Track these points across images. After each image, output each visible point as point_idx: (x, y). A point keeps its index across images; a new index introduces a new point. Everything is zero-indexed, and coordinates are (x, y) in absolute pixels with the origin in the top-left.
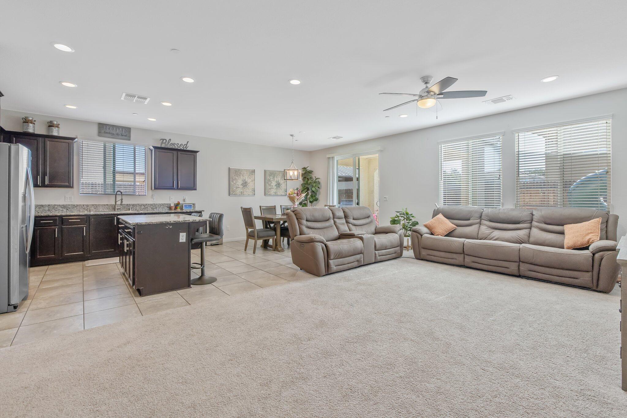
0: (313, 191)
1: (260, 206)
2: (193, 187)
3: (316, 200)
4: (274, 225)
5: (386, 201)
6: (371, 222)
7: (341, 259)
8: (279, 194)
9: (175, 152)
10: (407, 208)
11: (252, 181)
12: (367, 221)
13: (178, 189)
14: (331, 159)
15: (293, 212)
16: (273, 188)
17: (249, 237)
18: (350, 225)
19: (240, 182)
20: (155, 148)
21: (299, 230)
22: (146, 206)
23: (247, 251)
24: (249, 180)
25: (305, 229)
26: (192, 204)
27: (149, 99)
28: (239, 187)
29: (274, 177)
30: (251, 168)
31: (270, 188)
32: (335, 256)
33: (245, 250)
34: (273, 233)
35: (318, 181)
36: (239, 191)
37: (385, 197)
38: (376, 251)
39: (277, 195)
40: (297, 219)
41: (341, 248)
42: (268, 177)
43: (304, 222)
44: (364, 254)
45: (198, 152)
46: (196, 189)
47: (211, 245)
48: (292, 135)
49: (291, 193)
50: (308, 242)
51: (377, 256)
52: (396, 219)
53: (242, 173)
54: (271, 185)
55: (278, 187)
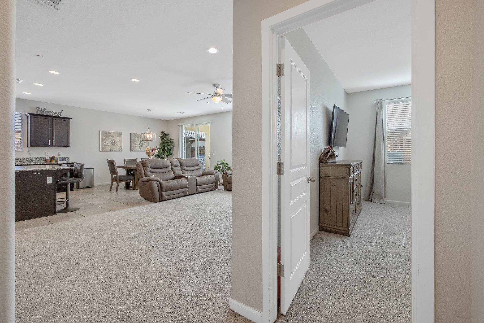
0: (168, 149)
1: (124, 159)
2: (67, 145)
3: (171, 154)
4: (134, 173)
5: (214, 155)
6: (200, 168)
7: (171, 191)
8: (142, 150)
9: (50, 118)
10: (224, 160)
11: (120, 141)
12: (197, 167)
13: (52, 146)
14: (181, 126)
15: (141, 162)
16: (137, 146)
17: (113, 181)
18: (184, 171)
19: (109, 141)
20: (30, 114)
21: (144, 174)
22: (23, 160)
23: (112, 191)
24: (117, 140)
25: (148, 173)
26: (66, 157)
27: (23, 80)
28: (108, 145)
29: (138, 138)
30: (119, 132)
31: (135, 146)
32: (167, 190)
33: (110, 190)
34: (132, 177)
35: (172, 142)
36: (108, 148)
37: (213, 152)
38: (197, 186)
40: (143, 167)
41: (171, 184)
42: (133, 138)
43: (149, 169)
44: (189, 188)
45: (71, 118)
46: (69, 147)
47: (83, 188)
48: (148, 110)
49: (148, 150)
50: (147, 181)
51: (198, 189)
52: (217, 166)
53: (111, 135)
54: (136, 143)
55: (141, 145)
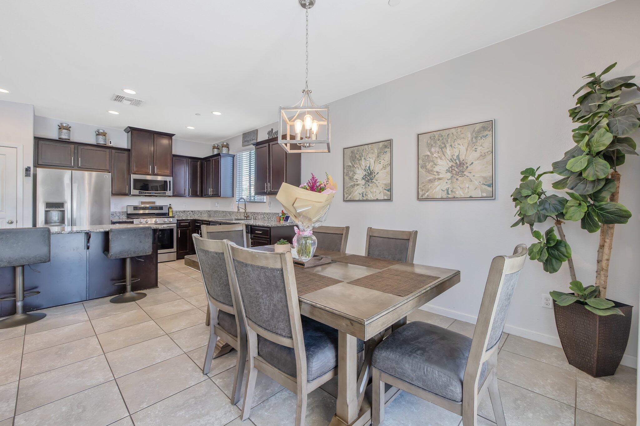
8: (459, 193)
11: (384, 168)
13: (269, 193)
16: (439, 179)
19: (360, 174)
24: (377, 168)
30: (385, 137)
31: (430, 180)
36: (357, 192)
39: (454, 199)
42: (425, 152)
53: (363, 154)
54: (435, 170)
55: (457, 174)
